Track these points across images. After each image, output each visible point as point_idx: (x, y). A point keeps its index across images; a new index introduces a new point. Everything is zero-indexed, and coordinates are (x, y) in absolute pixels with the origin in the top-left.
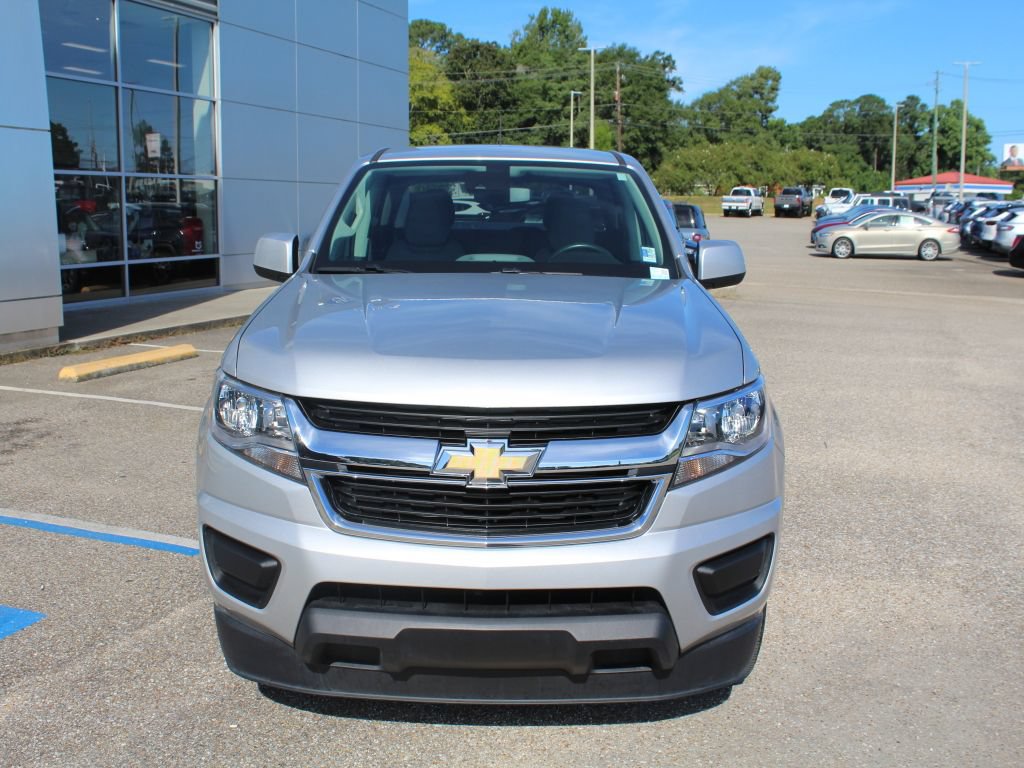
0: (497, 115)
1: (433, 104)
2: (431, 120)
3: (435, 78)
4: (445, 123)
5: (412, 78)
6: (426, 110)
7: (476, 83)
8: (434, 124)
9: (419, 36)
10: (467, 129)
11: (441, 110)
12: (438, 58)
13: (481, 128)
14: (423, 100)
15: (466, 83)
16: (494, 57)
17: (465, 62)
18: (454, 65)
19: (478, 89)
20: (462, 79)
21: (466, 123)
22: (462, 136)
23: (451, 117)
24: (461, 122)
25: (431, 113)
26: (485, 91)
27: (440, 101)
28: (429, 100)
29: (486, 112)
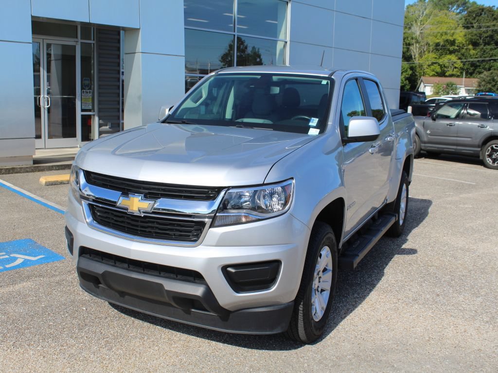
0: (491, 49)
1: (453, 43)
2: (451, 52)
3: (456, 29)
4: (460, 54)
5: (441, 29)
6: (448, 47)
7: (479, 31)
8: (453, 55)
9: (449, 4)
10: (472, 58)
11: (457, 46)
12: (460, 16)
13: (481, 57)
14: (447, 41)
15: (474, 31)
16: (493, 15)
17: (474, 19)
18: (467, 20)
19: (481, 34)
20: (471, 28)
21: (472, 54)
22: (469, 61)
23: (464, 50)
24: (469, 54)
25: (451, 48)
26: (486, 35)
27: (457, 42)
28: (451, 41)
29: (485, 48)
